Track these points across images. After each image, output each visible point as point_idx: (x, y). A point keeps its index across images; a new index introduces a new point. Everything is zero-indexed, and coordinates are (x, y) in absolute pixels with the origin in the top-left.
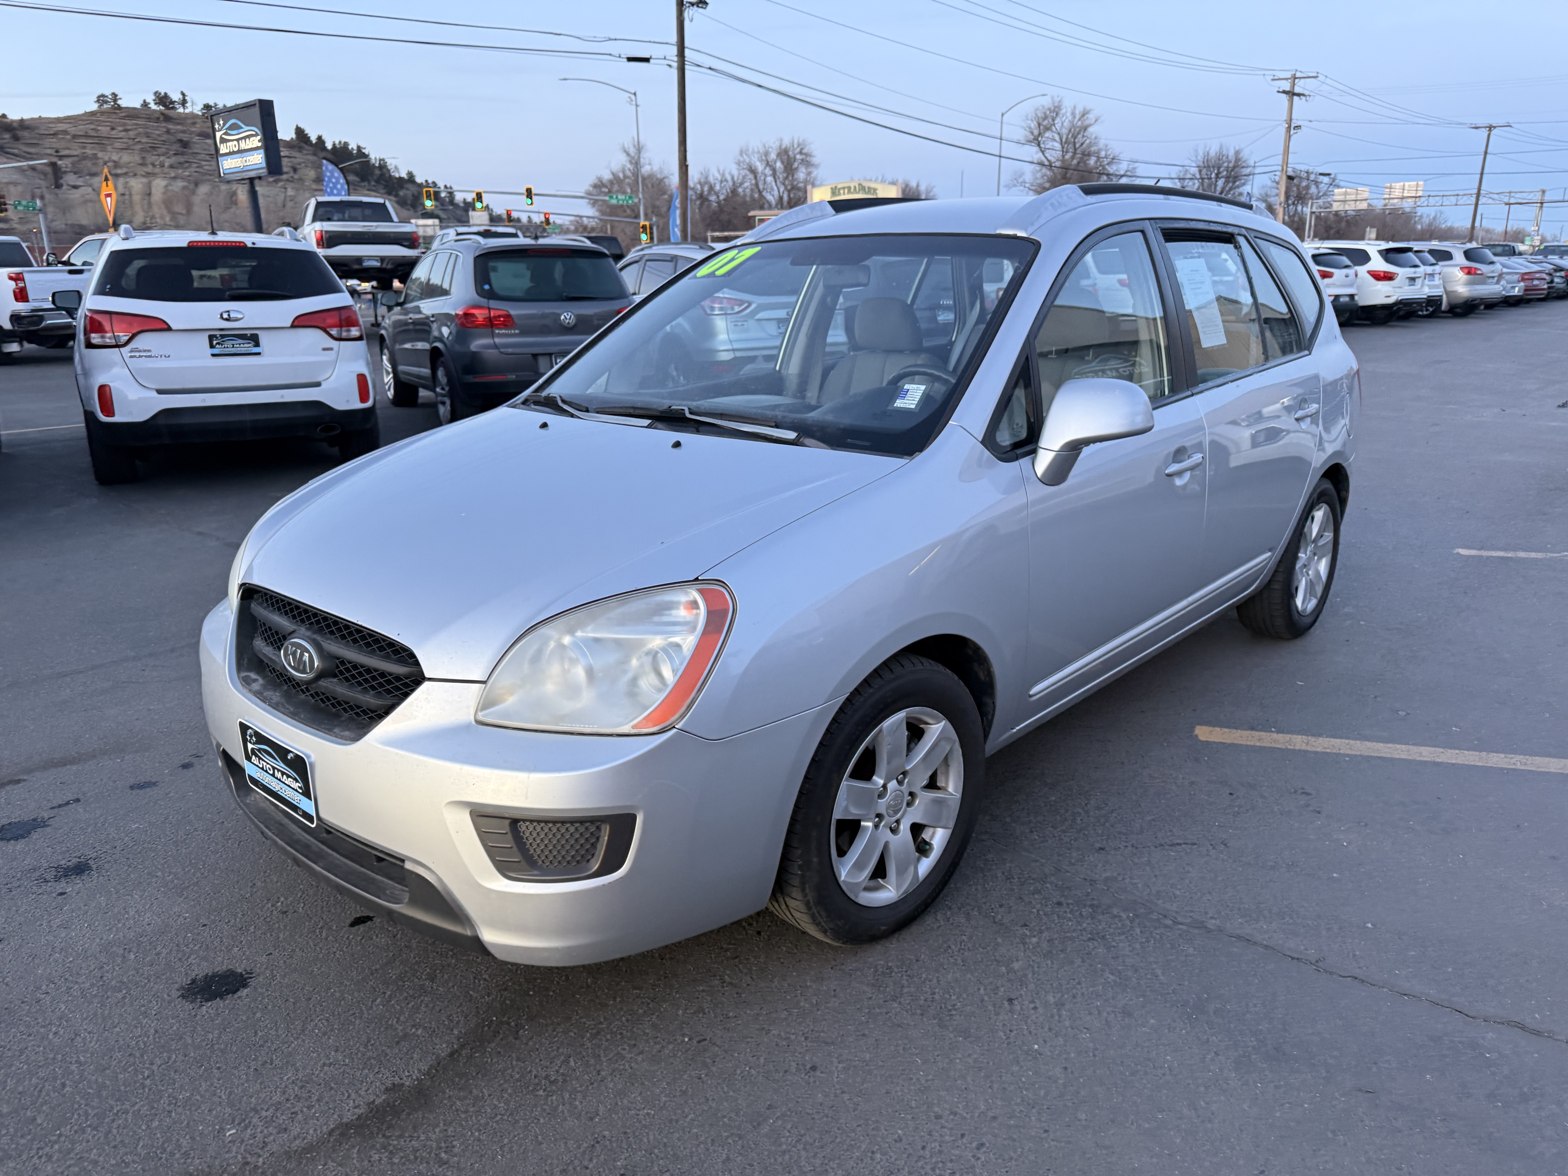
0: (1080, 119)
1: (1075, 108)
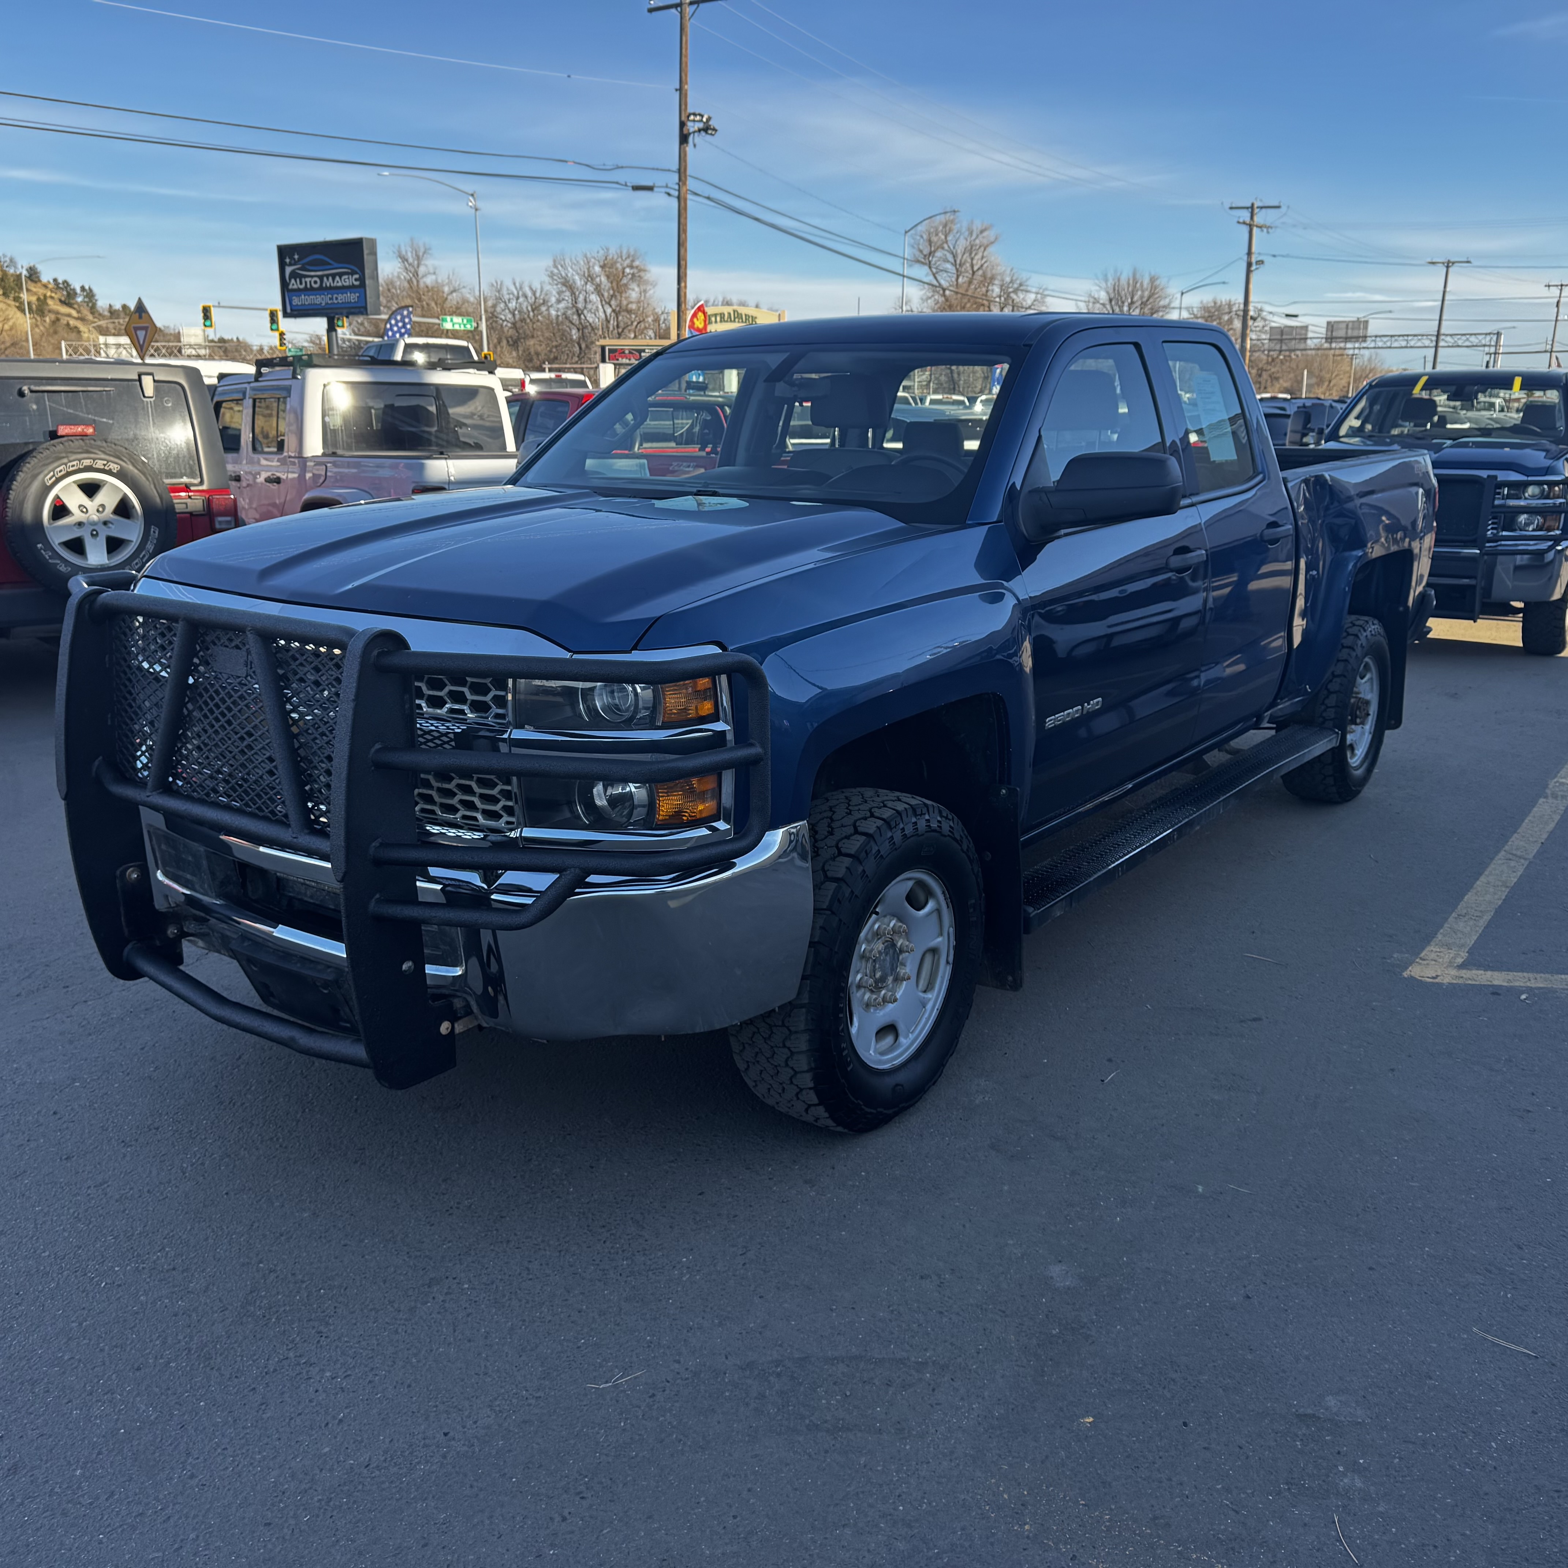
0: (977, 236)
1: (972, 222)
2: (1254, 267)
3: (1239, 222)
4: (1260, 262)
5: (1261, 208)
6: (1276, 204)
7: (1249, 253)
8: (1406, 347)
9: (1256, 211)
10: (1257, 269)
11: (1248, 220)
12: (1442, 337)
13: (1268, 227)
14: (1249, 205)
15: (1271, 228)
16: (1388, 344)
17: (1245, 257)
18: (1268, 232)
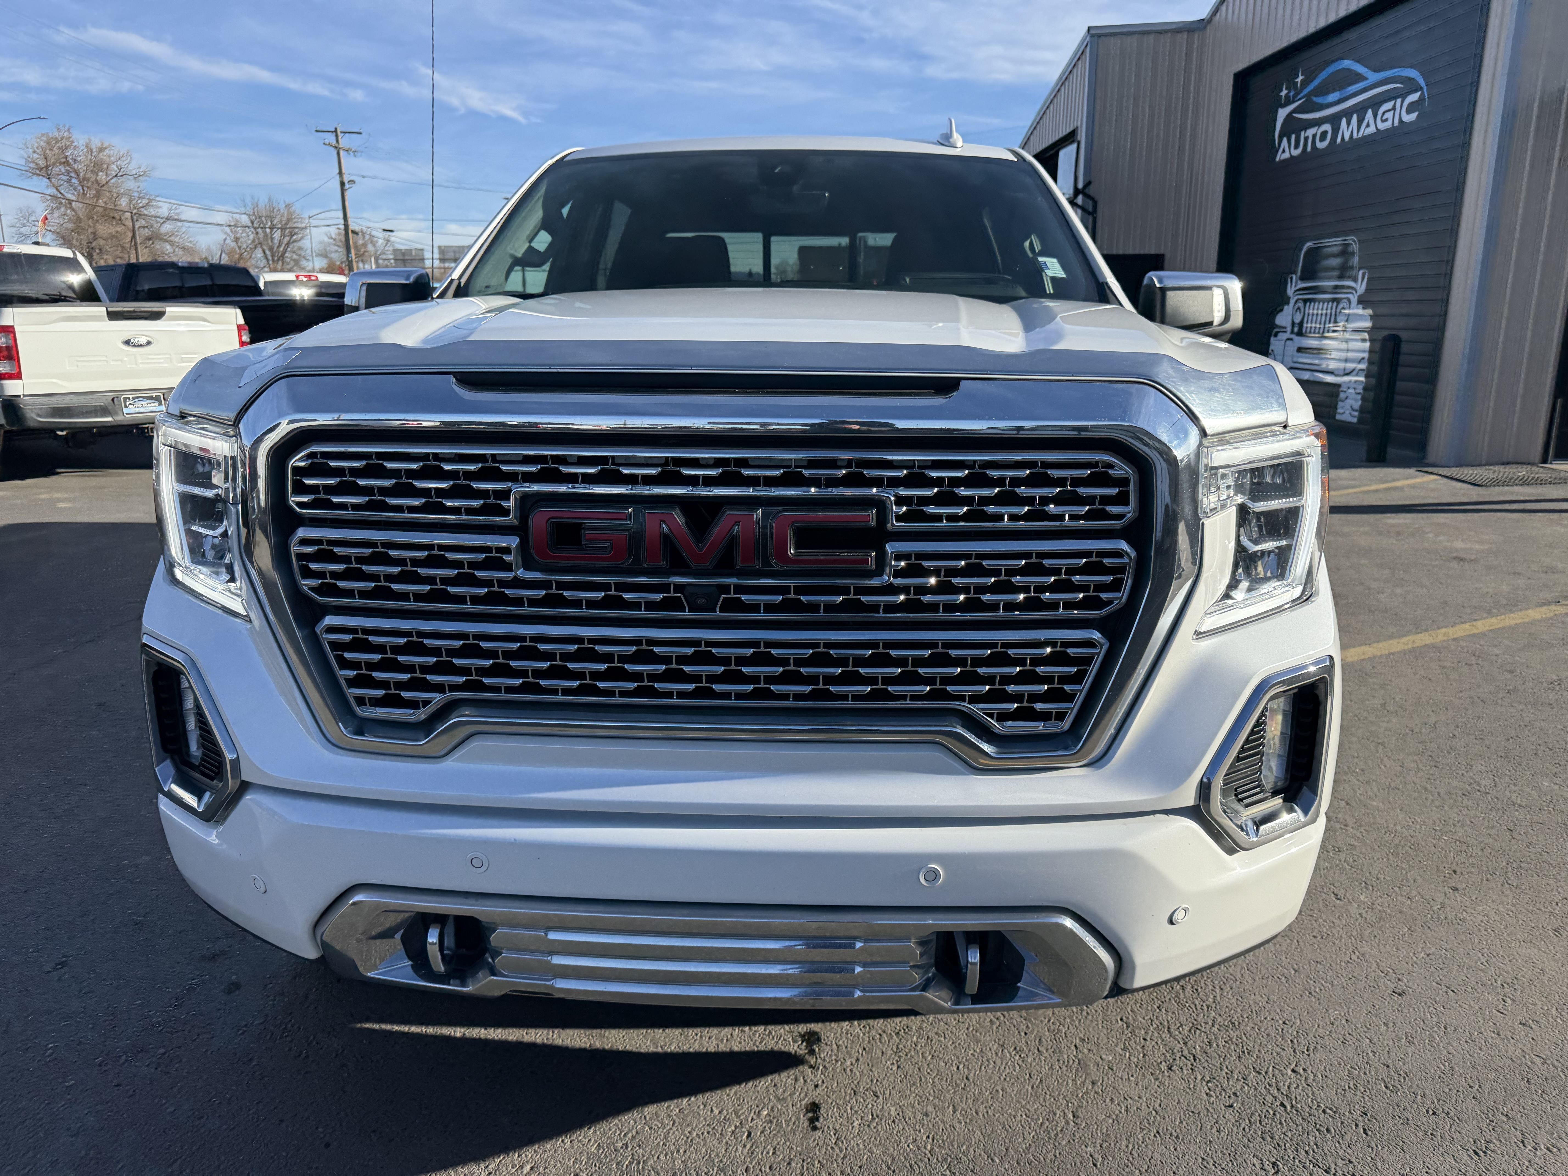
0: (98, 154)
1: (90, 141)
2: (347, 186)
3: (325, 144)
4: (352, 182)
5: (345, 133)
6: (358, 131)
7: (341, 173)
9: (340, 135)
10: (349, 188)
11: (334, 142)
13: (353, 151)
14: (333, 129)
15: (358, 152)
17: (338, 177)
18: (353, 156)
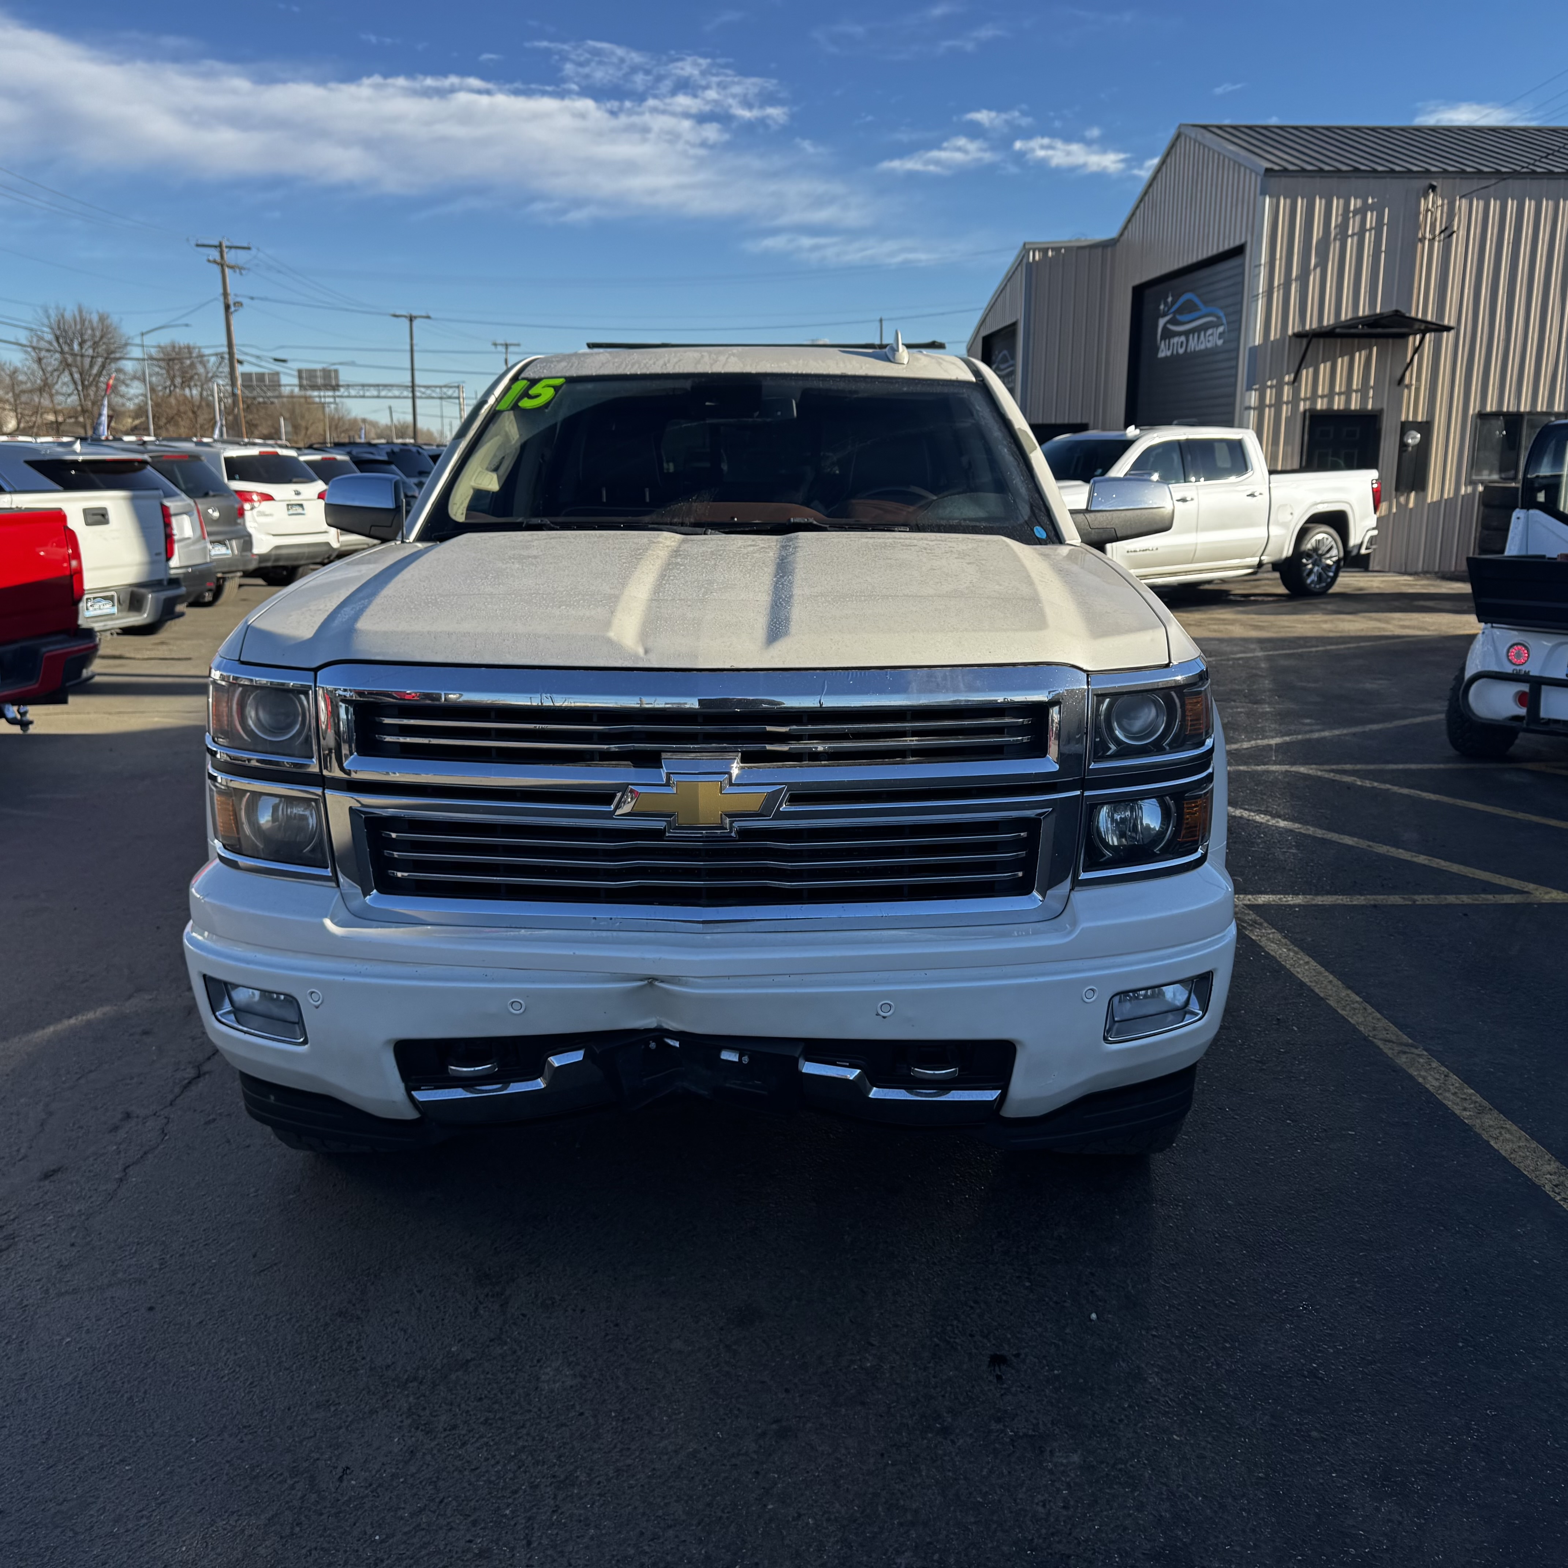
2: (232, 309)
3: (209, 261)
4: (239, 304)
5: (230, 247)
6: (245, 245)
7: (225, 294)
8: (378, 397)
9: (225, 250)
10: (236, 311)
11: (218, 259)
12: (417, 389)
13: (241, 269)
14: (217, 243)
15: (244, 269)
16: (361, 393)
17: (222, 299)
18: (241, 274)
